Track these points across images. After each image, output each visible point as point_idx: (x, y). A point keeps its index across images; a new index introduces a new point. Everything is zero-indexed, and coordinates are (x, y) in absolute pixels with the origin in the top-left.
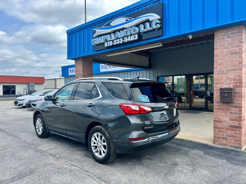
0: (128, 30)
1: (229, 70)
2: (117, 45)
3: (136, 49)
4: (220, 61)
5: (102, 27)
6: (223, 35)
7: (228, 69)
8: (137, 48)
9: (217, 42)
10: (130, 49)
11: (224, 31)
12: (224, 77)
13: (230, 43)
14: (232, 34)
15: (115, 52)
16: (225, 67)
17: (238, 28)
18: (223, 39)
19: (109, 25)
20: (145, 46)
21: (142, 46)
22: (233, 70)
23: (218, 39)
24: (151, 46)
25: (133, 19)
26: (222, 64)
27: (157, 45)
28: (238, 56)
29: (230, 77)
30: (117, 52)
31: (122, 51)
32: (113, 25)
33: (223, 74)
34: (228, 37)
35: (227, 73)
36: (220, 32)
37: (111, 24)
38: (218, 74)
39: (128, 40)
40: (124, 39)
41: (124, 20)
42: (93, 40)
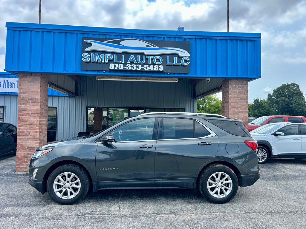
0: (150, 57)
1: (240, 112)
4: (233, 104)
5: (105, 42)
6: (235, 84)
7: (238, 111)
8: (149, 78)
9: (231, 89)
10: (139, 78)
11: (236, 81)
12: (236, 117)
13: (240, 91)
14: (241, 84)
15: (114, 77)
16: (237, 109)
17: (245, 81)
18: (235, 87)
19: (118, 42)
22: (242, 112)
23: (232, 87)
24: (167, 80)
25: (158, 47)
26: (234, 106)
27: (174, 80)
28: (245, 102)
29: (240, 117)
30: (117, 77)
32: (125, 45)
33: (235, 114)
34: (239, 87)
35: (238, 114)
36: (233, 81)
37: (121, 43)
38: (232, 114)
39: (150, 69)
40: (144, 67)
41: (143, 44)
42: (85, 55)
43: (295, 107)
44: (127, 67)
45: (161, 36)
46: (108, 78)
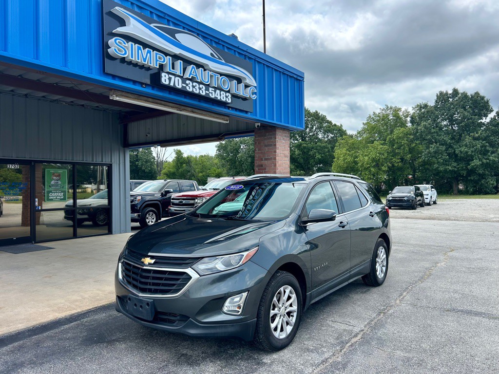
2: (192, 95)
3: (193, 112)
5: (152, 25)
11: (281, 131)
13: (284, 145)
14: (285, 136)
16: (282, 169)
17: (288, 132)
19: (172, 33)
20: (209, 113)
21: (205, 111)
25: (223, 61)
28: (288, 160)
31: (163, 102)
32: (183, 43)
37: (177, 35)
39: (216, 96)
40: (209, 91)
41: (206, 50)
42: (119, 42)
43: (142, 165)
44: (187, 85)
45: (220, 42)
46: (135, 99)
